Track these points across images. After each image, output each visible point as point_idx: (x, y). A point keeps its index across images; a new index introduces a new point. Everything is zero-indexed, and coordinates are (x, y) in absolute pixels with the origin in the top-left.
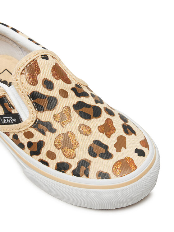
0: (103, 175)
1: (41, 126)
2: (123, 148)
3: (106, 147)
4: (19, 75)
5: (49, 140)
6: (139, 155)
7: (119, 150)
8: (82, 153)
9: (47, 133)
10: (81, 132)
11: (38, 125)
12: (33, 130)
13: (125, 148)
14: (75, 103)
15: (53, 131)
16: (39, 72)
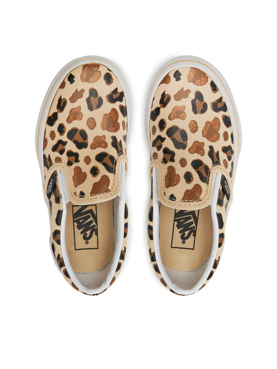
0: (214, 87)
1: (216, 160)
2: (184, 90)
3: (193, 102)
4: (204, 201)
5: (218, 146)
6: (180, 75)
7: (188, 91)
8: (210, 115)
9: (216, 151)
10: (197, 128)
11: (216, 162)
12: (221, 162)
13: (183, 88)
14: (181, 150)
15: (211, 148)
16: (187, 191)
